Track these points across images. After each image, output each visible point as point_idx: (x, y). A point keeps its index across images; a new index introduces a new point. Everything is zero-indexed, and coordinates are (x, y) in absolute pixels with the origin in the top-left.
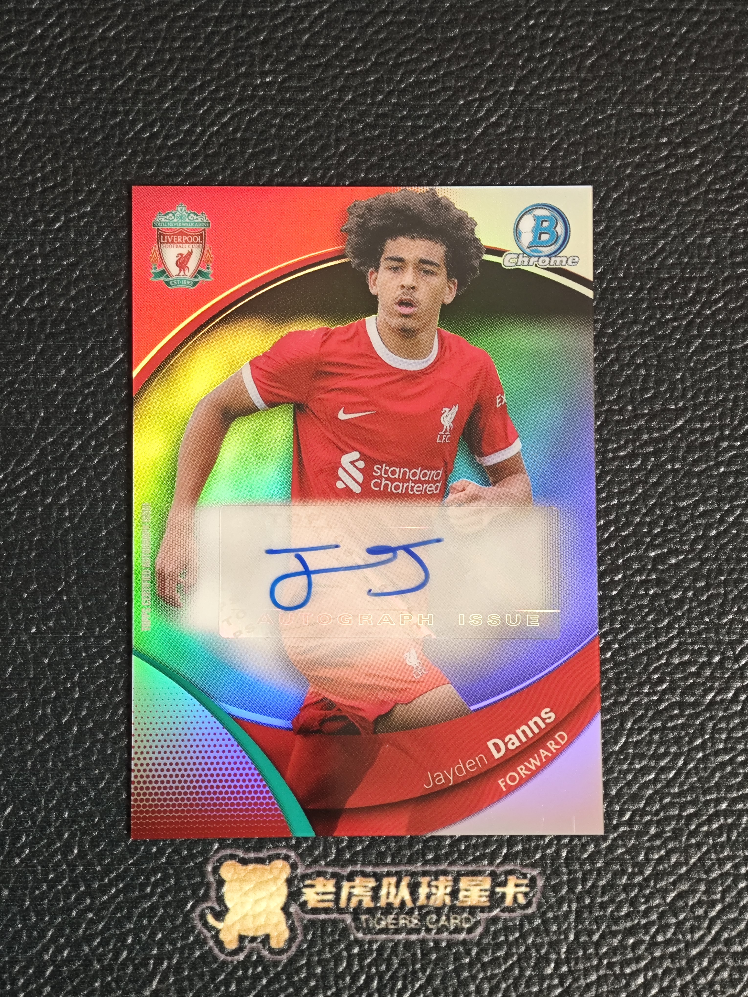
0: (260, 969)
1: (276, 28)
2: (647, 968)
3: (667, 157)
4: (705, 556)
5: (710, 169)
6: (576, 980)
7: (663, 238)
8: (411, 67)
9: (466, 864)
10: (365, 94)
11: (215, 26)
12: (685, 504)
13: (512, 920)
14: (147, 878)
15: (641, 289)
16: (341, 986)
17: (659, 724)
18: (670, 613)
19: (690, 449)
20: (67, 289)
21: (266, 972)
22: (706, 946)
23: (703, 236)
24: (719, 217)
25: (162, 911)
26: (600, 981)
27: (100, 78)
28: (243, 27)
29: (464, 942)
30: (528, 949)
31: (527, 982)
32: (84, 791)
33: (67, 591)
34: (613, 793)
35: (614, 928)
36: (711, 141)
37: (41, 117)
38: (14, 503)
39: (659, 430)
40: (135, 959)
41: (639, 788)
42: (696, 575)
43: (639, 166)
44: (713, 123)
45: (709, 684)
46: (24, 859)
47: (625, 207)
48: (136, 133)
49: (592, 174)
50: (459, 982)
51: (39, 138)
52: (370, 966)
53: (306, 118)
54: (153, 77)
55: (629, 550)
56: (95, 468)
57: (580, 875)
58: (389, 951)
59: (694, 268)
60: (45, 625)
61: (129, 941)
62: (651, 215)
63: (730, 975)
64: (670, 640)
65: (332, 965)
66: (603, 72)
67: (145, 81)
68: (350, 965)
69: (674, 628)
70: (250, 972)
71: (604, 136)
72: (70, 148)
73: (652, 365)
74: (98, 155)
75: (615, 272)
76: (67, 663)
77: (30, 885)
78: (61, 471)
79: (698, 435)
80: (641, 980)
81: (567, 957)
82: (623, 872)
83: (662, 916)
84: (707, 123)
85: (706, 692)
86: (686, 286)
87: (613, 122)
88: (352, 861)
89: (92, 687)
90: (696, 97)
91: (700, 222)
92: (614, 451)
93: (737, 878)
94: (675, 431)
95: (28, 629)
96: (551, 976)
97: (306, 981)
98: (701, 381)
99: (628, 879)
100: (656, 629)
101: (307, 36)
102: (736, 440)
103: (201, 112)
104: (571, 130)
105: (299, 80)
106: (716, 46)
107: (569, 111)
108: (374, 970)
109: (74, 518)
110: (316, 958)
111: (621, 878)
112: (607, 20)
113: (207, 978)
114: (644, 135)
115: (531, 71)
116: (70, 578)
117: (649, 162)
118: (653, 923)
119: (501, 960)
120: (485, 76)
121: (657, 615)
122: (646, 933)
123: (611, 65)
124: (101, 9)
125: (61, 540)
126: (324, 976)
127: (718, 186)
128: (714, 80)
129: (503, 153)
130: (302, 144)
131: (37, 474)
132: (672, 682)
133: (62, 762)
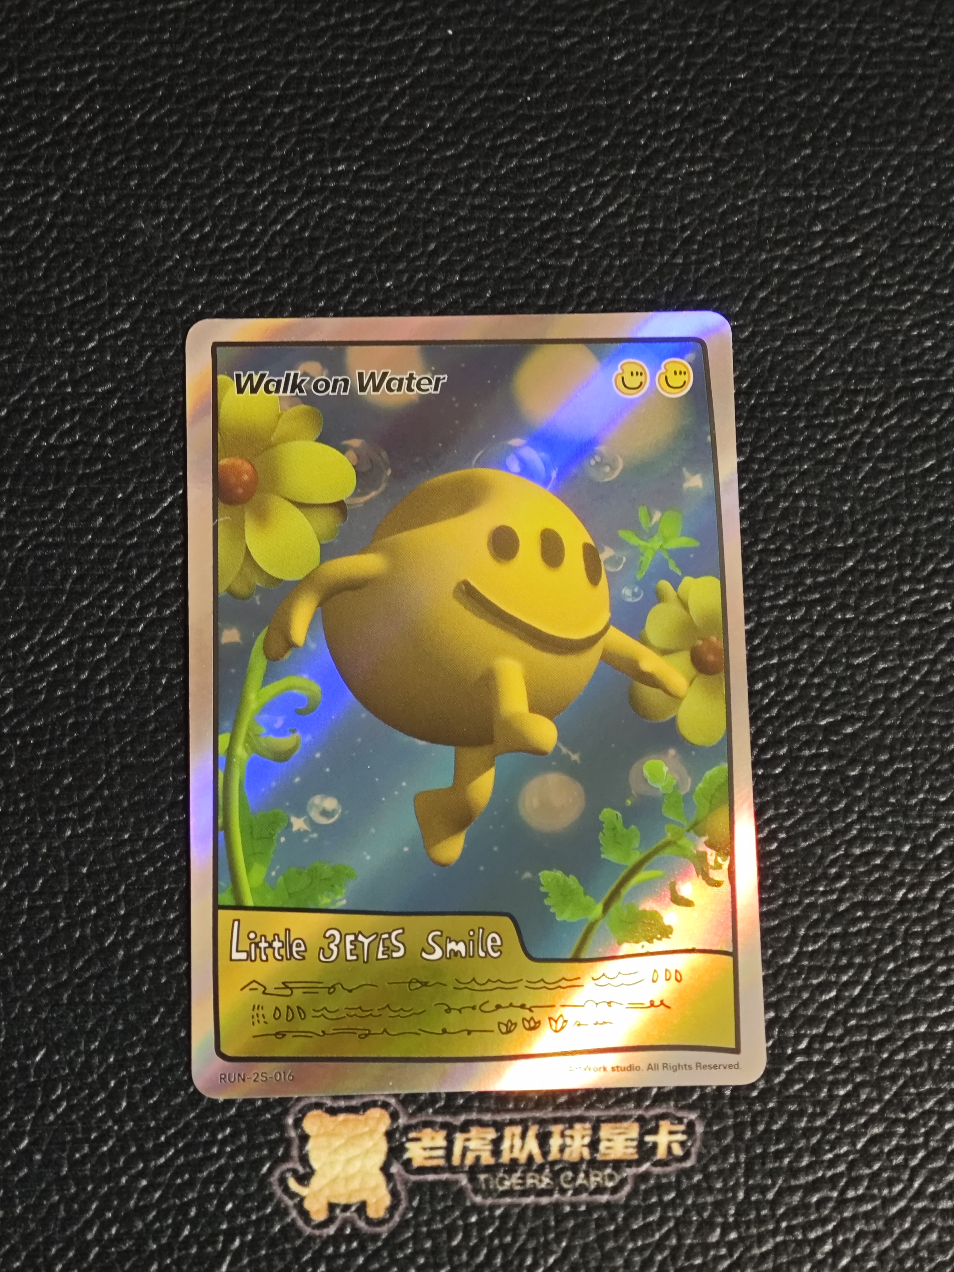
0: (355, 1244)
1: (348, 108)
2: (834, 1233)
3: (822, 248)
4: (888, 722)
5: (875, 262)
6: (748, 1249)
7: (821, 344)
8: (511, 150)
9: (608, 1107)
10: (458, 182)
11: (275, 107)
12: (860, 660)
13: (666, 1175)
14: (214, 1135)
15: (796, 406)
16: (457, 1263)
17: (838, 930)
18: (847, 795)
19: (864, 594)
20: (103, 420)
21: (362, 1248)
22: (909, 1202)
23: (869, 340)
24: (886, 318)
25: (231, 1176)
26: (777, 1250)
27: (139, 171)
28: (309, 108)
29: (607, 1206)
30: (687, 1211)
31: (687, 1252)
32: (131, 1029)
33: (109, 783)
34: (786, 1015)
35: (793, 1183)
36: (875, 228)
37: (68, 219)
38: (41, 679)
39: (825, 573)
40: (199, 1235)
41: (818, 1009)
42: (878, 746)
43: (788, 259)
44: (876, 206)
45: (899, 879)
46: (62, 1114)
47: (774, 309)
48: (182, 235)
49: (734, 270)
50: (603, 1255)
51: (66, 243)
52: (492, 1237)
53: (388, 211)
54: (202, 169)
55: (794, 718)
56: (140, 635)
57: (748, 1118)
58: (515, 1218)
59: (861, 378)
60: (82, 826)
61: (193, 1213)
62: (806, 317)
63: (940, 1237)
64: (849, 827)
65: (445, 1236)
66: (741, 151)
67: (192, 173)
68: (467, 1237)
69: (853, 812)
70: (343, 1248)
71: (746, 226)
72: (105, 254)
73: (813, 496)
74: (138, 261)
75: (764, 385)
76: (111, 871)
77: (68, 1147)
78: (99, 639)
79: (873, 578)
80: (828, 1247)
81: (736, 1221)
82: (801, 1113)
83: (851, 1166)
84: (869, 207)
85: (896, 888)
86: (850, 401)
87: (756, 208)
88: (467, 1108)
89: (141, 901)
90: (855, 176)
91: (865, 323)
92: (771, 598)
93: (944, 1117)
94: (845, 574)
95: (61, 831)
96: (717, 1245)
97: (411, 1259)
98: (876, 512)
99: (808, 1121)
100: (832, 813)
101: (386, 116)
102: (919, 582)
103: (261, 208)
104: (707, 219)
105: (378, 167)
106: (876, 117)
107: (703, 197)
108: (496, 1242)
109: (116, 696)
110: (424, 1229)
111: (800, 1121)
112: (744, 90)
113: (289, 1257)
114: (793, 223)
115: (656, 151)
116: (112, 767)
117: (801, 254)
118: (841, 1175)
119: (655, 1227)
120: (601, 158)
121: (831, 795)
122: (833, 1188)
123: (752, 141)
124: (139, 91)
125: (100, 722)
126: (435, 1250)
127: (884, 281)
128: (874, 156)
129: (624, 249)
130: (383, 243)
131: (71, 644)
132: (853, 877)
133: (106, 993)
